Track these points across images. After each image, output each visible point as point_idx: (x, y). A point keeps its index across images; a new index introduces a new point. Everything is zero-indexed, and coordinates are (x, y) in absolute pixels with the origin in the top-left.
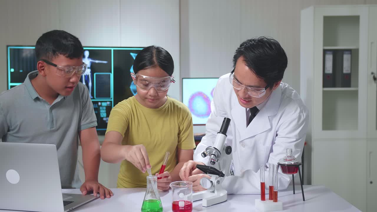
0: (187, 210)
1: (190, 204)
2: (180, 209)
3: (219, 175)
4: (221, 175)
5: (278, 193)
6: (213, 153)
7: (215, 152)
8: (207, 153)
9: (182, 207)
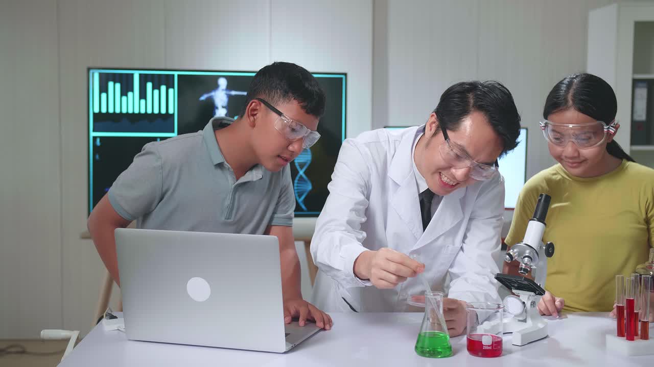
0: (496, 350)
1: (499, 340)
2: (484, 348)
3: (535, 292)
4: (539, 291)
5: (649, 324)
6: (527, 255)
7: (530, 253)
8: (515, 253)
9: (489, 346)
